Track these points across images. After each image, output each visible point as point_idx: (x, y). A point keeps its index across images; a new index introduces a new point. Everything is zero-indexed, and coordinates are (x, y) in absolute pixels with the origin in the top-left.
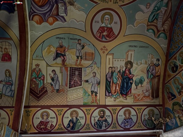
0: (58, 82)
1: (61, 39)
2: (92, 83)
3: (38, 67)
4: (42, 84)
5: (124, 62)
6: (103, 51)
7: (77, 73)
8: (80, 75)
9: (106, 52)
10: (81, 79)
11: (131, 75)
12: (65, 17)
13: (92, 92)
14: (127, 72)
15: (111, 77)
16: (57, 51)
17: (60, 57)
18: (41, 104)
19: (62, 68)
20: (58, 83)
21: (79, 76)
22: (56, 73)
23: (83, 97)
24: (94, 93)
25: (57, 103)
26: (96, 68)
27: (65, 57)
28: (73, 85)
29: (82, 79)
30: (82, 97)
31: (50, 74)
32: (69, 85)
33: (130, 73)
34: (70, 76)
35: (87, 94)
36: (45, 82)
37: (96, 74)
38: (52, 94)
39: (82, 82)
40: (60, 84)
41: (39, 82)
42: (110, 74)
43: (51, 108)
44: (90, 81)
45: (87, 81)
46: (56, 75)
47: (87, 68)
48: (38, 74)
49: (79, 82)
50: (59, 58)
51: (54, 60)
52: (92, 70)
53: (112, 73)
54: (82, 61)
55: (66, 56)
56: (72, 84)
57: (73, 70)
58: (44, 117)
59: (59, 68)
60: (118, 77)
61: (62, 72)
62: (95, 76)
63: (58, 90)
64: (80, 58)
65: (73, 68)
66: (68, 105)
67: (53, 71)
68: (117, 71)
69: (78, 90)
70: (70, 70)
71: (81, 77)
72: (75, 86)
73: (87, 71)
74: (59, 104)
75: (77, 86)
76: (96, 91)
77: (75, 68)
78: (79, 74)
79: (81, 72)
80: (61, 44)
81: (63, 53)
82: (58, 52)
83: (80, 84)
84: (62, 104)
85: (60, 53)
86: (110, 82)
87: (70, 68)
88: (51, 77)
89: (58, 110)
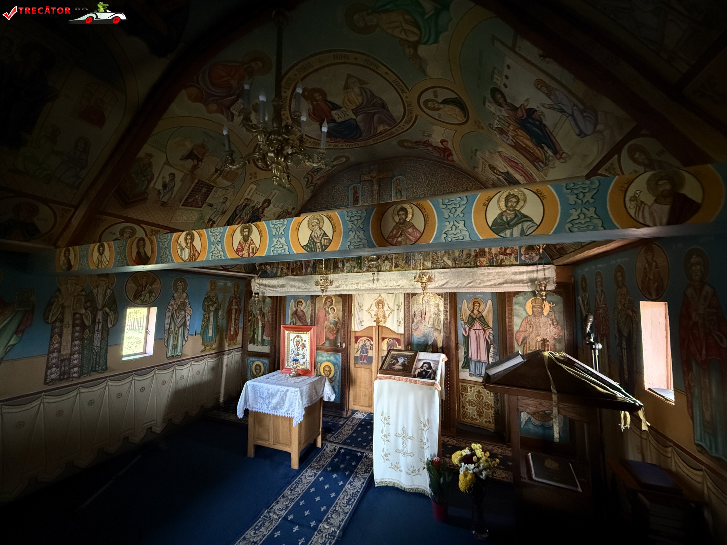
0: (170, 192)
2: (215, 210)
3: (149, 158)
5: (264, 199)
6: (250, 177)
7: (204, 190)
8: (207, 195)
9: (253, 180)
10: (205, 200)
11: (262, 215)
12: (235, 117)
13: (210, 220)
14: (261, 210)
15: (242, 210)
16: (193, 149)
17: (193, 159)
18: (128, 214)
19: (187, 176)
20: (170, 194)
21: (205, 196)
22: (175, 180)
23: (194, 223)
24: (211, 222)
25: (154, 220)
26: (232, 194)
27: (200, 163)
28: (190, 204)
29: (207, 201)
31: (164, 177)
32: (184, 202)
33: (262, 213)
34: (192, 191)
36: (151, 185)
37: (227, 200)
38: (152, 205)
39: (205, 204)
40: (172, 197)
41: (141, 182)
42: (243, 206)
43: (142, 225)
44: (215, 206)
45: (211, 205)
48: (144, 169)
49: (200, 203)
50: (190, 160)
51: (181, 159)
52: (225, 193)
53: (246, 206)
54: (220, 178)
55: (202, 162)
56: (189, 201)
57: (201, 184)
58: (125, 234)
59: (183, 174)
60: (248, 212)
61: (184, 181)
62: (224, 203)
63: (165, 203)
64: (219, 172)
65: (203, 182)
66: (169, 227)
67: (173, 175)
68: (251, 206)
69: (194, 212)
70: (197, 183)
71: (207, 198)
72: (192, 206)
73: (218, 193)
74: (156, 223)
75: (195, 207)
76: (215, 220)
77: (205, 182)
78: (206, 193)
79: (211, 192)
81: (200, 156)
82: (194, 151)
83: (200, 205)
84: (161, 224)
85: (196, 155)
86: (237, 215)
87: (199, 180)
88: (164, 182)
89: (152, 230)
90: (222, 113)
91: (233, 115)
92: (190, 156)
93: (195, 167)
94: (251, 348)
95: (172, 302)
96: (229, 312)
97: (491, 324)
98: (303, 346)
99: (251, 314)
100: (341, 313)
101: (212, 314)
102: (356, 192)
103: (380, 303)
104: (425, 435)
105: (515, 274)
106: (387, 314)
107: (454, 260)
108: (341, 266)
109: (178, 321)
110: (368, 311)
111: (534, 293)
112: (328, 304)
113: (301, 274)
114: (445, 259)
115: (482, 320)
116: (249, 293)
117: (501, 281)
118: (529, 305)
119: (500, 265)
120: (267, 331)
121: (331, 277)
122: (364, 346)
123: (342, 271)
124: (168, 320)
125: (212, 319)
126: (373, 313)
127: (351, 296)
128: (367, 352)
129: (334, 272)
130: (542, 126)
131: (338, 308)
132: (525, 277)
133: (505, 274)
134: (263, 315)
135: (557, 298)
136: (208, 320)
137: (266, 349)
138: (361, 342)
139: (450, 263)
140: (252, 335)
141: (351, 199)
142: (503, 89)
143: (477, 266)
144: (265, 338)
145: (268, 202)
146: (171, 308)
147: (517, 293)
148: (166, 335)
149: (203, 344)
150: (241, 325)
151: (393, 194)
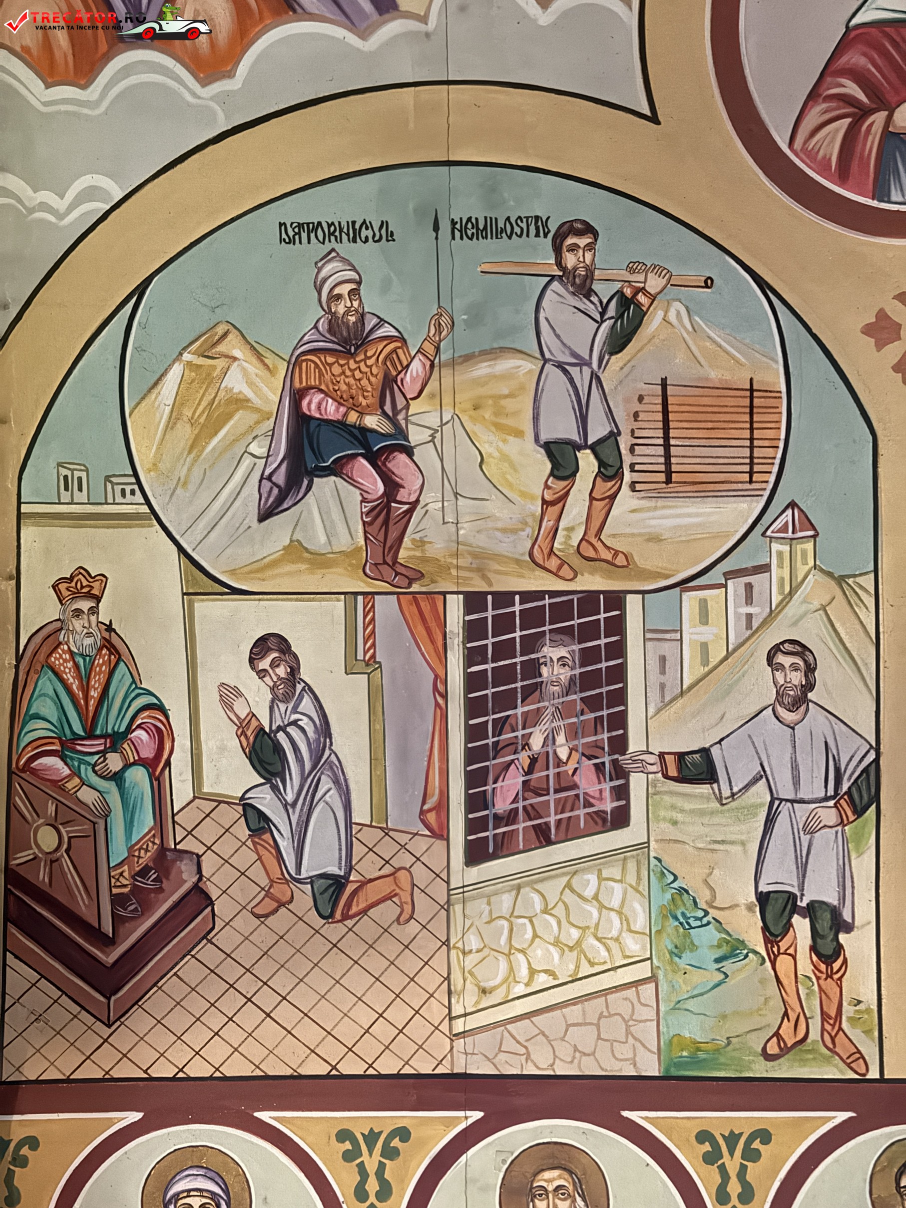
0: (326, 783)
1: (345, 248)
3: (85, 605)
4: (146, 820)
7: (559, 661)
8: (603, 689)
13: (776, 908)
16: (297, 396)
17: (336, 470)
18: (144, 1056)
23: (653, 978)
24: (801, 926)
25: (332, 1051)
26: (816, 589)
27: (399, 463)
30: (644, 970)
31: (228, 697)
32: (472, 826)
35: (710, 935)
36: (182, 787)
38: (263, 936)
40: (360, 814)
41: (110, 787)
44: (735, 765)
45: (696, 768)
46: (307, 704)
47: (690, 600)
48: (94, 694)
59: (338, 606)
61: (372, 662)
62: (799, 700)
66: (465, 1076)
67: (268, 646)
70: (473, 630)
72: (543, 837)
73: (692, 632)
75: (569, 832)
78: (587, 681)
80: (340, 308)
83: (609, 805)
84: (388, 1066)
85: (341, 425)
88: (242, 727)
89: (344, 1135)
93: (387, 518)
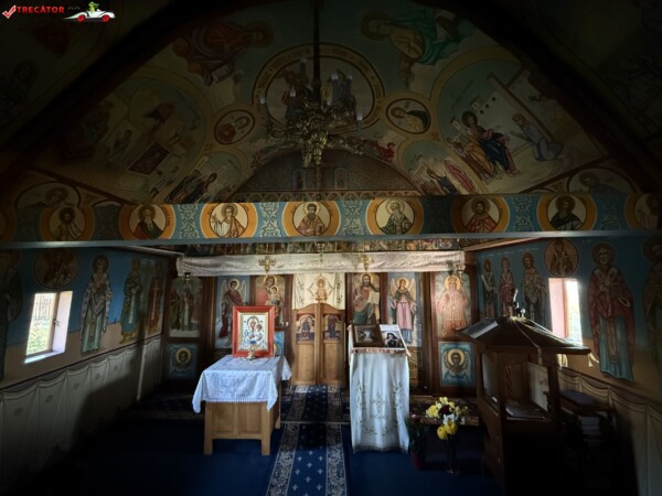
90: (203, 75)
91: (212, 79)
92: (155, 114)
93: (155, 128)
94: (174, 333)
95: (91, 284)
96: (151, 295)
97: (414, 298)
98: (260, 327)
99: (175, 295)
100: (283, 293)
101: (134, 297)
102: (299, 178)
103: (321, 282)
104: (398, 397)
105: (436, 257)
106: (328, 292)
107: (389, 245)
108: (283, 246)
109: (97, 307)
110: (309, 290)
111: (451, 273)
112: (270, 284)
113: (239, 253)
114: (381, 243)
115: (407, 294)
116: (174, 273)
117: (426, 262)
118: (447, 282)
119: (425, 250)
120: (195, 313)
121: (273, 257)
122: (306, 322)
123: (285, 252)
124: (84, 307)
125: (133, 303)
126: (314, 292)
127: (292, 276)
128: (309, 329)
129: (276, 253)
130: (502, 148)
131: (280, 288)
132: (443, 260)
133: (429, 257)
134: (191, 297)
135: (466, 276)
136: (129, 305)
137: (194, 334)
138: (302, 319)
139: (385, 247)
140: (176, 318)
141: (295, 183)
142: (478, 114)
143: (407, 250)
144: (193, 321)
145: (214, 176)
146: (89, 291)
147: (439, 272)
148: (82, 326)
149: (122, 333)
150: (162, 310)
151: (336, 183)
